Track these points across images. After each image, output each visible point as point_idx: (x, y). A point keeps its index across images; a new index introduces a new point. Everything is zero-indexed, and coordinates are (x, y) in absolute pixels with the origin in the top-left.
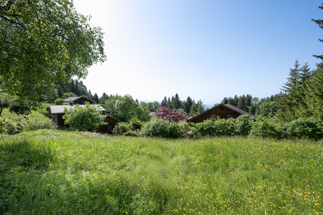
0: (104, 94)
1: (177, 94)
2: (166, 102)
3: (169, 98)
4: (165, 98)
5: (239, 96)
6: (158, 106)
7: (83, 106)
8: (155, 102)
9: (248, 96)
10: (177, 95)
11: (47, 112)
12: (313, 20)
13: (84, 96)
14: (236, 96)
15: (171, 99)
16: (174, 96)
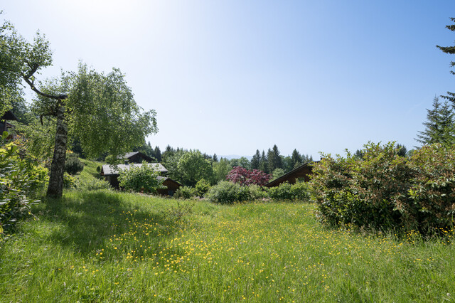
0: (169, 148)
1: (275, 146)
2: (259, 158)
3: (263, 153)
4: (258, 152)
6: (246, 164)
7: (140, 165)
8: (243, 158)
10: (275, 148)
11: (97, 173)
12: (437, 46)
13: (141, 151)
15: (266, 154)
16: (272, 150)
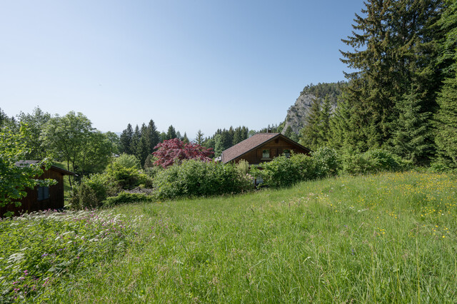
1: (152, 121)
2: (130, 133)
3: (137, 127)
4: (130, 126)
5: (234, 128)
6: (114, 140)
8: (109, 132)
9: (244, 127)
10: (152, 123)
14: (231, 128)
15: (140, 129)
16: (147, 125)
